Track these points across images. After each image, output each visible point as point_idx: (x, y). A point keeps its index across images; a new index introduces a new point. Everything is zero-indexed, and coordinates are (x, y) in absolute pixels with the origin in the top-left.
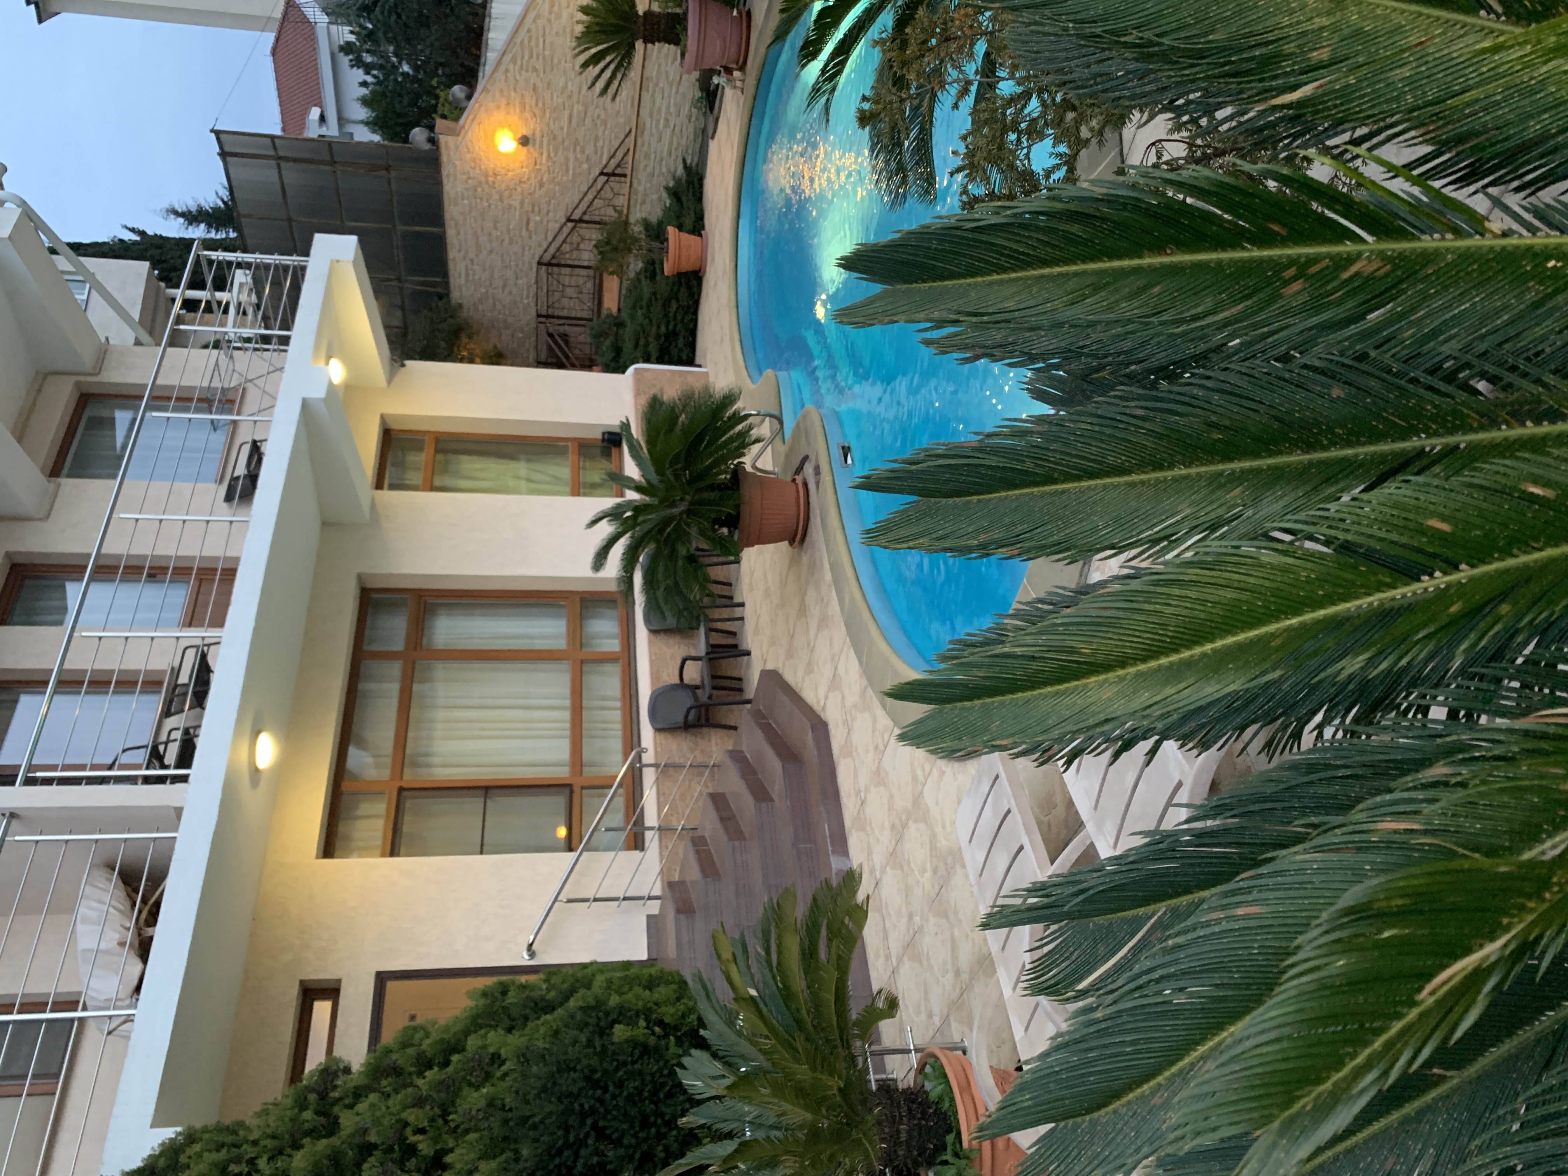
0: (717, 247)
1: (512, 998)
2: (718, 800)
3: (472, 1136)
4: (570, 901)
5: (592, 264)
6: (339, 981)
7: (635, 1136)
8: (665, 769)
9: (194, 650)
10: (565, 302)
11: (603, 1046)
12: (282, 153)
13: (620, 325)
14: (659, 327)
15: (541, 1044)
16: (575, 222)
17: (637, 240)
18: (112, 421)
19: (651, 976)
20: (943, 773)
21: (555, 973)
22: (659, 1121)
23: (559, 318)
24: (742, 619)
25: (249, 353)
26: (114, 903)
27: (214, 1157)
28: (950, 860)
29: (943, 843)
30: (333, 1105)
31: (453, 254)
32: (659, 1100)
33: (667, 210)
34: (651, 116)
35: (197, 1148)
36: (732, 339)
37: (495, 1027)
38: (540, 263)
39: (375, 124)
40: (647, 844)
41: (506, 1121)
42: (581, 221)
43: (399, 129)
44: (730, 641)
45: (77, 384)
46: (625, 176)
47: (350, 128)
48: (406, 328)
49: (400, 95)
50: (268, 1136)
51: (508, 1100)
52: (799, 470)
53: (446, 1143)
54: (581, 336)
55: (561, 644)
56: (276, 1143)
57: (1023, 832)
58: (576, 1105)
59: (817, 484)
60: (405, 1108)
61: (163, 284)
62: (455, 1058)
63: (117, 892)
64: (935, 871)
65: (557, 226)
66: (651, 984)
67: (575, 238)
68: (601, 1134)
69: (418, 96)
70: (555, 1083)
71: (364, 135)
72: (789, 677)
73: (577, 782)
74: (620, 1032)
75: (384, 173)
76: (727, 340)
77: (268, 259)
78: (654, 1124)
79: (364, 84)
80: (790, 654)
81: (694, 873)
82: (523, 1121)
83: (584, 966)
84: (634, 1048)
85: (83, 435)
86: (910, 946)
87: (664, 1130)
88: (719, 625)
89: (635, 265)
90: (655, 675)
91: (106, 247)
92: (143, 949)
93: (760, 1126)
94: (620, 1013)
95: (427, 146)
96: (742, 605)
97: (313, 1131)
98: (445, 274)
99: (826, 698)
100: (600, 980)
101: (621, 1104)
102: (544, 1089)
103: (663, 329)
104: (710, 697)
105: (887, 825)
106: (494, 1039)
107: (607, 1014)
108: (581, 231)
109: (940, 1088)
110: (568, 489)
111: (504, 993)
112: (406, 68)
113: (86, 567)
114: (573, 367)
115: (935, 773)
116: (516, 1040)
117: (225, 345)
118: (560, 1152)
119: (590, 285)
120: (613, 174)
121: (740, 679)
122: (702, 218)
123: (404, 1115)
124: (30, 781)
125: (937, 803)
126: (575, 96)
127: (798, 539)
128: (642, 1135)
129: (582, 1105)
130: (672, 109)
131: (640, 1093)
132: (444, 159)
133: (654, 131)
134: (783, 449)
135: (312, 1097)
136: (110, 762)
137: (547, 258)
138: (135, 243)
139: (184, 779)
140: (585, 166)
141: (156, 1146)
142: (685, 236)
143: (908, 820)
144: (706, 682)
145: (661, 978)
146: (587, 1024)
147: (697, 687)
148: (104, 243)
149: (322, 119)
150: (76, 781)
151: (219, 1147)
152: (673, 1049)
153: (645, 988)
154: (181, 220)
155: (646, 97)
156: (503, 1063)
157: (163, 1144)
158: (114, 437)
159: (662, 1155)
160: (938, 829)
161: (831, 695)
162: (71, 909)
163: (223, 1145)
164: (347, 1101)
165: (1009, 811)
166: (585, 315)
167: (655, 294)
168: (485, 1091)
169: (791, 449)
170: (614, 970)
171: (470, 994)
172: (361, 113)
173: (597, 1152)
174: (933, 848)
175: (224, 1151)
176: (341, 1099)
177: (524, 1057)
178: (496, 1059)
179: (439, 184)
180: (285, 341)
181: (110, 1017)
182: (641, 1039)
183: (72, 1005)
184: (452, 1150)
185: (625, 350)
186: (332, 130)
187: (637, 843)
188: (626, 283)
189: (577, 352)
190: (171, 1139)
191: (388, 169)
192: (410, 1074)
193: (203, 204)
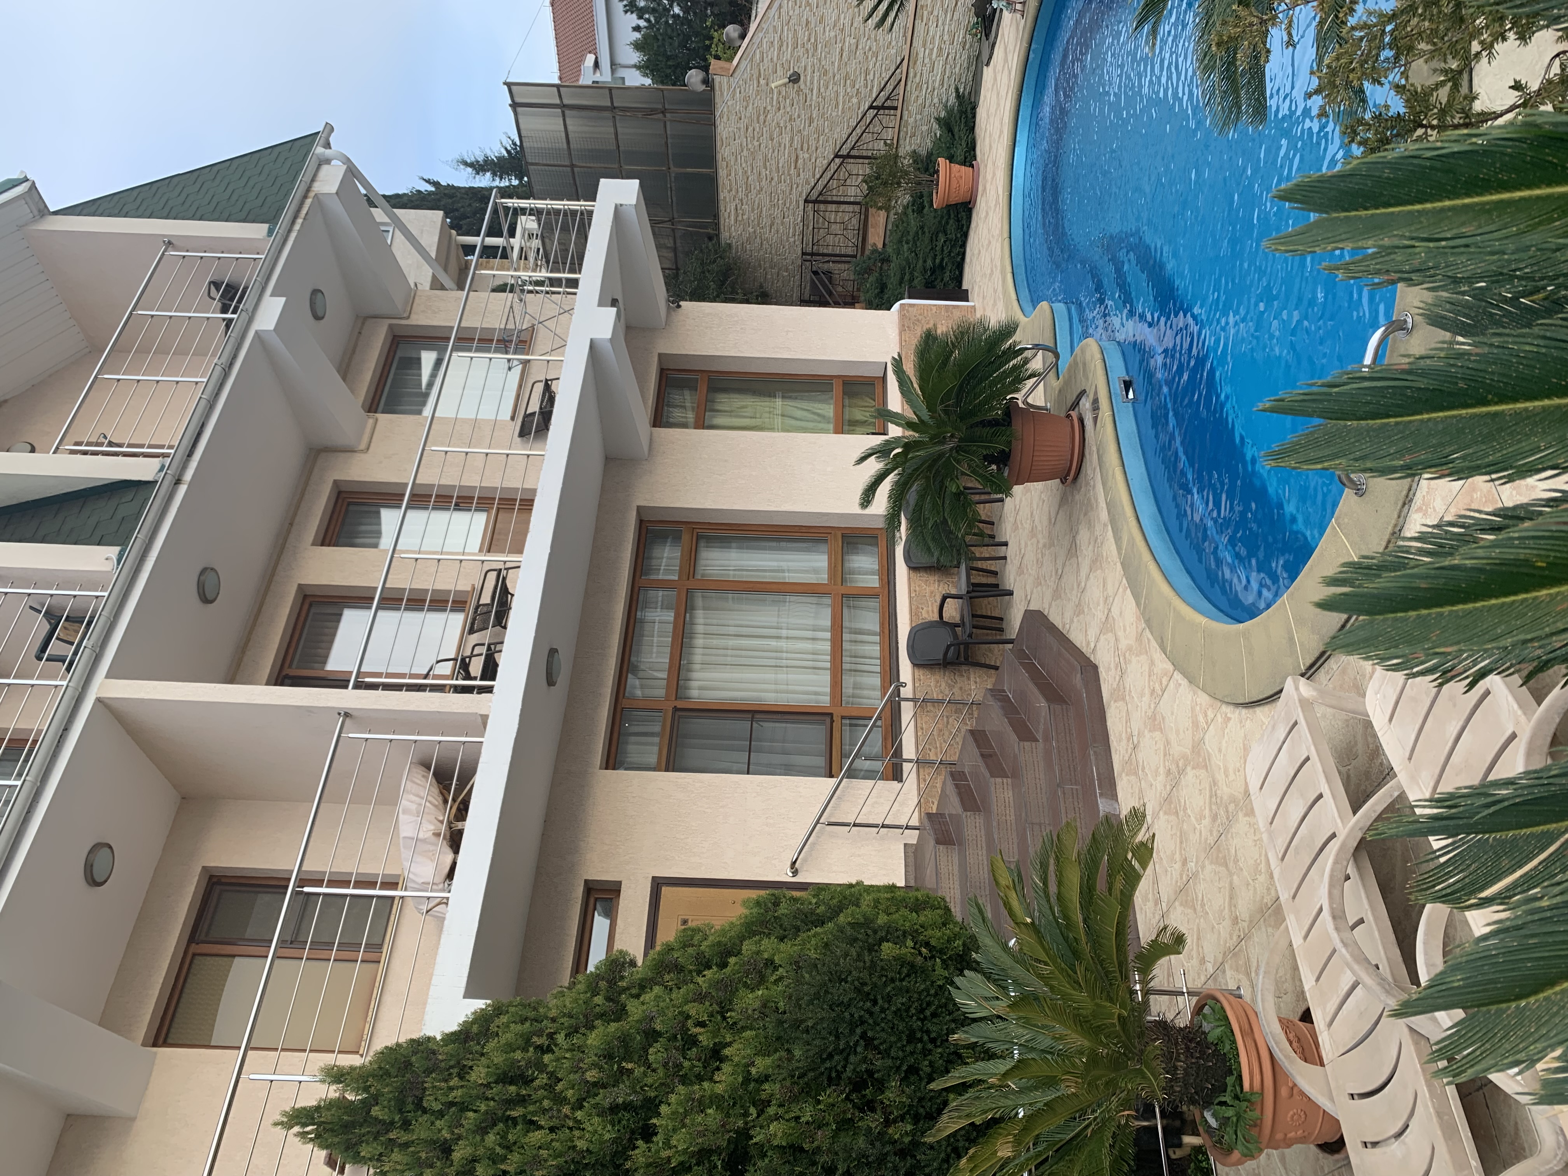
0: (989, 177)
1: (783, 910)
2: (978, 736)
3: (748, 1034)
4: (830, 824)
5: (858, 199)
6: (620, 883)
7: (902, 1048)
8: (922, 703)
9: (495, 573)
10: (830, 239)
11: (872, 961)
12: (566, 102)
13: (886, 260)
14: (925, 261)
15: (813, 954)
16: (842, 157)
17: (907, 173)
18: (419, 360)
19: (917, 899)
20: (1229, 719)
21: (824, 890)
22: (926, 1038)
23: (824, 255)
24: (1005, 558)
25: (542, 296)
26: (430, 798)
27: (518, 1028)
28: (1231, 807)
29: (1224, 791)
30: (620, 994)
31: (723, 194)
32: (925, 1018)
33: (937, 141)
34: (924, 46)
35: (504, 1019)
36: (1003, 272)
37: (768, 936)
38: (806, 201)
39: (648, 68)
40: (905, 777)
41: (780, 1023)
42: (849, 156)
43: (668, 71)
44: (991, 580)
45: (391, 326)
46: (896, 108)
47: (621, 73)
48: (677, 269)
49: (671, 38)
50: (564, 1015)
51: (781, 1004)
52: (1076, 404)
53: (724, 1037)
54: (843, 273)
55: (824, 578)
56: (573, 1021)
57: (1323, 780)
58: (847, 1014)
59: (1095, 419)
60: (687, 1002)
61: (454, 232)
62: (732, 960)
63: (433, 789)
64: (1214, 818)
65: (825, 162)
66: (918, 906)
67: (842, 174)
68: (869, 1042)
69: (687, 38)
70: (827, 992)
71: (636, 79)
72: (1055, 618)
73: (837, 712)
74: (888, 949)
75: (661, 116)
76: (997, 274)
77: (558, 204)
78: (921, 1040)
79: (637, 29)
80: (1057, 594)
81: (954, 806)
82: (797, 1024)
83: (851, 886)
84: (902, 966)
85: (395, 374)
86: (1182, 891)
87: (930, 1046)
88: (979, 564)
89: (903, 198)
90: (914, 612)
91: (405, 198)
92: (455, 840)
93: (1033, 1049)
94: (888, 932)
95: (702, 88)
96: (1006, 544)
97: (602, 1015)
98: (716, 216)
99: (1097, 640)
100: (867, 900)
101: (890, 1017)
102: (817, 996)
103: (929, 263)
104: (970, 636)
105: (1162, 770)
106: (768, 946)
107: (875, 932)
108: (849, 167)
109: (1218, 1031)
110: (831, 426)
111: (776, 904)
112: (677, 10)
113: (403, 495)
114: (837, 304)
115: (1219, 719)
116: (788, 949)
117: (518, 289)
118: (830, 1056)
119: (855, 221)
120: (883, 107)
121: (1001, 619)
122: (974, 148)
123: (686, 1008)
124: (358, 686)
125: (1220, 751)
126: (847, 29)
127: (1070, 478)
128: (908, 1049)
129: (852, 1015)
130: (946, 37)
131: (907, 1010)
132: (718, 99)
133: (927, 60)
134: (1055, 384)
135: (603, 984)
136: (425, 672)
137: (814, 195)
138: (430, 193)
139: (489, 690)
140: (855, 100)
141: (469, 1014)
142: (956, 167)
143: (1186, 766)
144: (966, 620)
145: (926, 902)
146: (856, 940)
147: (956, 625)
148: (405, 194)
149: (596, 65)
150: (398, 687)
151: (523, 1020)
152: (940, 971)
153: (911, 911)
154: (469, 170)
155: (920, 27)
156: (776, 968)
157: (475, 1013)
158: (420, 375)
159: (928, 1070)
160: (1220, 777)
161: (1102, 638)
162: (393, 801)
163: (526, 1019)
164: (634, 991)
165: (1308, 759)
166: (850, 251)
167: (922, 228)
168: (760, 993)
169: (1067, 383)
170: (879, 891)
171: (745, 903)
172: (635, 57)
173: (864, 1060)
174: (1213, 795)
175: (528, 1024)
176: (628, 989)
177: (797, 964)
178: (770, 963)
179: (712, 124)
180: (574, 283)
181: (429, 898)
182: (909, 958)
183: (394, 885)
184: (729, 1044)
185: (890, 286)
186: (605, 76)
187: (896, 775)
188: (892, 217)
189: (840, 289)
190: (482, 1010)
191: (663, 112)
192: (690, 972)
193: (489, 153)
